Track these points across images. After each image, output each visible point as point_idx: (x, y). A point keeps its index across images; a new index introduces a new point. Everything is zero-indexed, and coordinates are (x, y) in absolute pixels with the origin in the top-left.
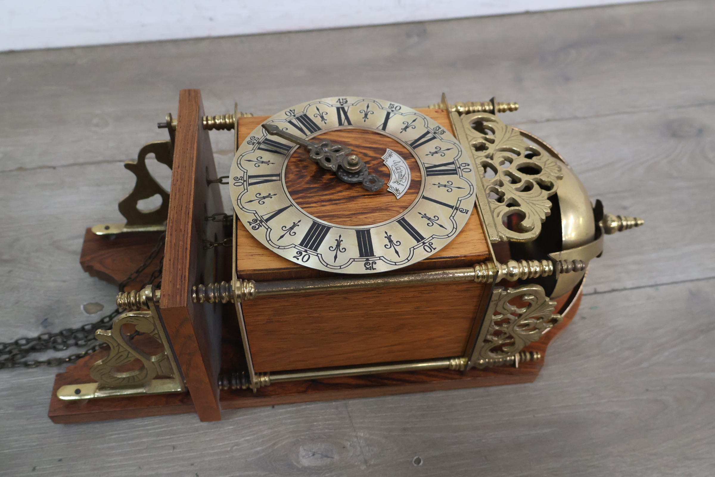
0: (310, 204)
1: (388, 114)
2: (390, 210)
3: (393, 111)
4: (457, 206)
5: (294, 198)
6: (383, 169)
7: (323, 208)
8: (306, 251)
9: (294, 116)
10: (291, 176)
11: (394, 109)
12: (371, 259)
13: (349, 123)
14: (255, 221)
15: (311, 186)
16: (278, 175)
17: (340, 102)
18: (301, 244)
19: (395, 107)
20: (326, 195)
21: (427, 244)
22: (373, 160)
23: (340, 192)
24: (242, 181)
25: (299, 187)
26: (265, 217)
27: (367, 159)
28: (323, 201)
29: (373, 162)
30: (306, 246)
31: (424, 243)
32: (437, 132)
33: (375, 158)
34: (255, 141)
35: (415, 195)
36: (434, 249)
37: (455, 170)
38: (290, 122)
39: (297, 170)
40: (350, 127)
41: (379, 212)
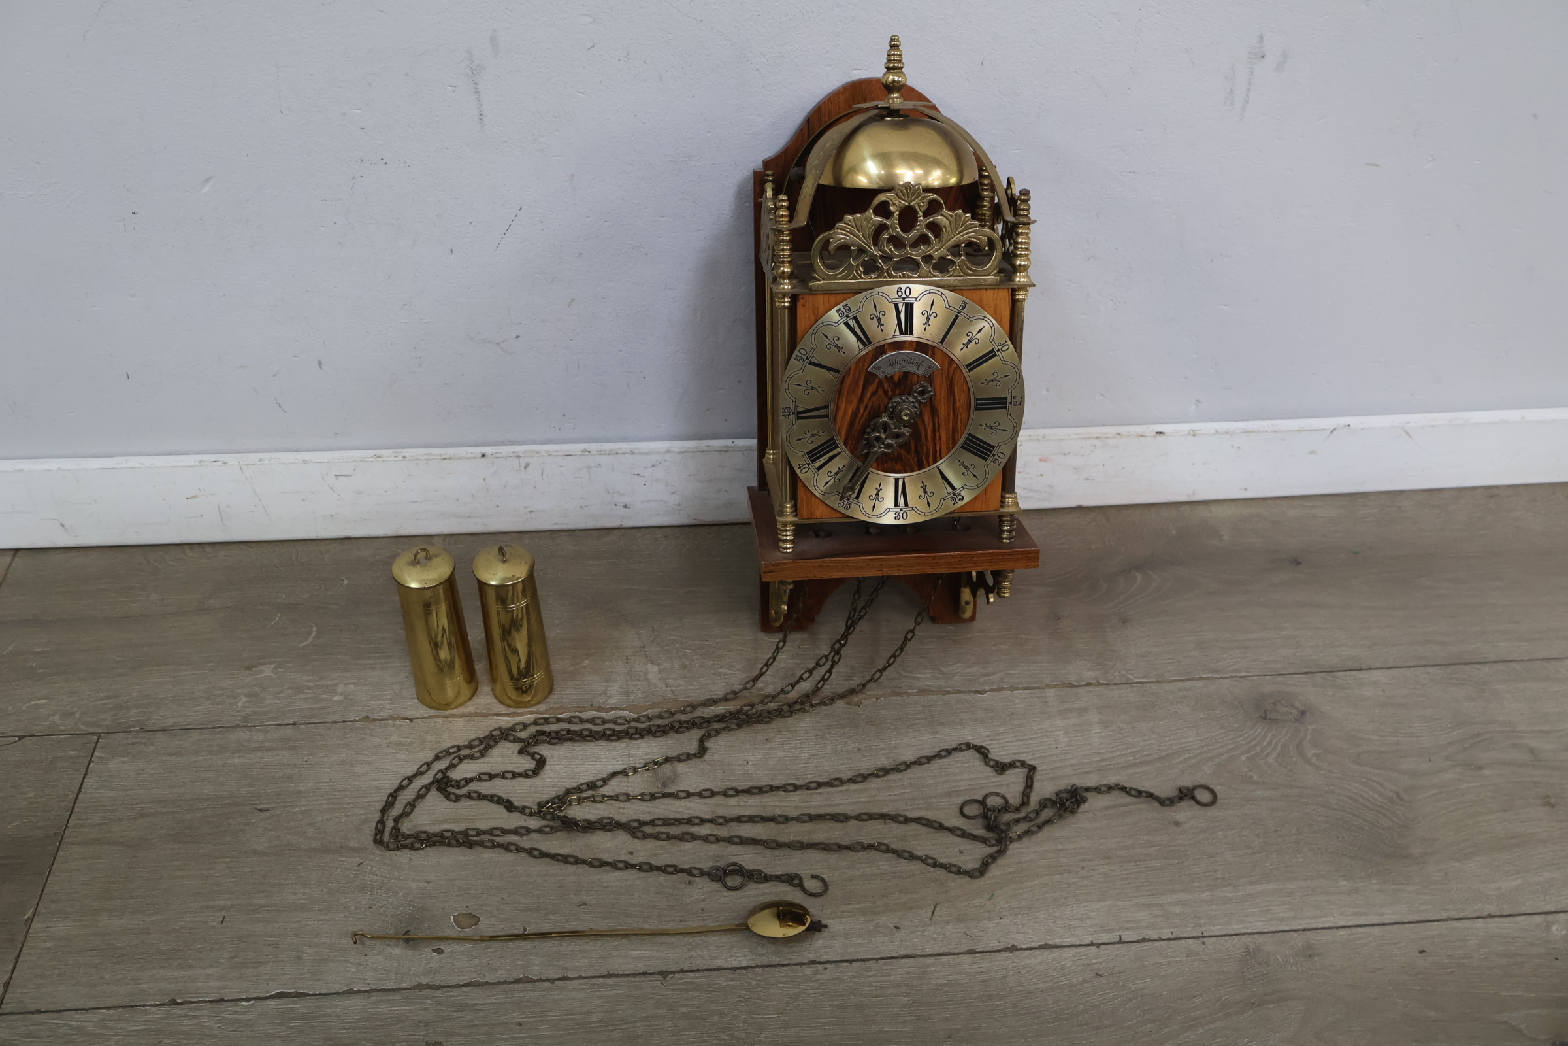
0: (936, 451)
1: (811, 363)
2: (952, 377)
3: (807, 358)
4: (957, 311)
5: (927, 465)
6: (896, 378)
7: (944, 438)
8: (994, 456)
9: (809, 464)
10: (898, 467)
11: (805, 357)
12: (1009, 399)
13: (827, 407)
14: (952, 499)
15: (913, 448)
16: (897, 480)
17: (789, 415)
18: (986, 459)
19: (799, 355)
20: (926, 435)
21: (1000, 348)
22: (883, 387)
23: (923, 422)
24: (902, 512)
25: (913, 460)
26: (950, 490)
27: (880, 391)
28: (934, 438)
29: (885, 386)
30: (989, 456)
31: (998, 350)
32: (845, 314)
33: (880, 384)
34: (845, 503)
35: (936, 350)
36: (1006, 342)
37: (907, 304)
38: (819, 468)
39: (889, 461)
40: (832, 407)
41: (954, 387)
